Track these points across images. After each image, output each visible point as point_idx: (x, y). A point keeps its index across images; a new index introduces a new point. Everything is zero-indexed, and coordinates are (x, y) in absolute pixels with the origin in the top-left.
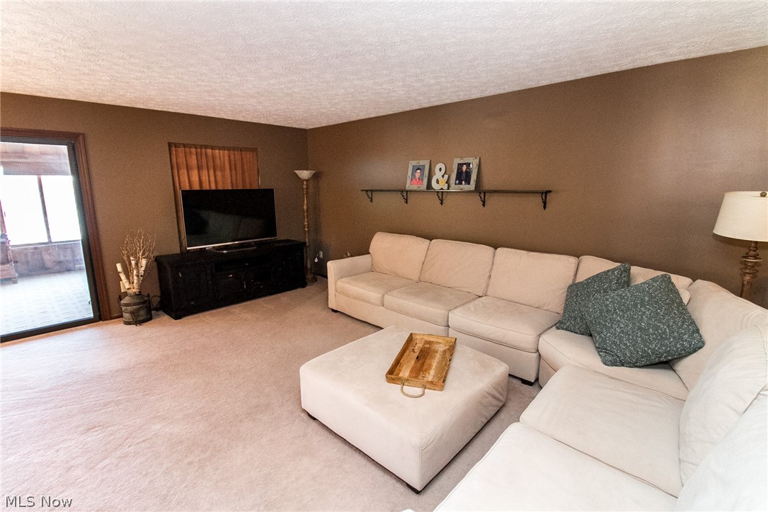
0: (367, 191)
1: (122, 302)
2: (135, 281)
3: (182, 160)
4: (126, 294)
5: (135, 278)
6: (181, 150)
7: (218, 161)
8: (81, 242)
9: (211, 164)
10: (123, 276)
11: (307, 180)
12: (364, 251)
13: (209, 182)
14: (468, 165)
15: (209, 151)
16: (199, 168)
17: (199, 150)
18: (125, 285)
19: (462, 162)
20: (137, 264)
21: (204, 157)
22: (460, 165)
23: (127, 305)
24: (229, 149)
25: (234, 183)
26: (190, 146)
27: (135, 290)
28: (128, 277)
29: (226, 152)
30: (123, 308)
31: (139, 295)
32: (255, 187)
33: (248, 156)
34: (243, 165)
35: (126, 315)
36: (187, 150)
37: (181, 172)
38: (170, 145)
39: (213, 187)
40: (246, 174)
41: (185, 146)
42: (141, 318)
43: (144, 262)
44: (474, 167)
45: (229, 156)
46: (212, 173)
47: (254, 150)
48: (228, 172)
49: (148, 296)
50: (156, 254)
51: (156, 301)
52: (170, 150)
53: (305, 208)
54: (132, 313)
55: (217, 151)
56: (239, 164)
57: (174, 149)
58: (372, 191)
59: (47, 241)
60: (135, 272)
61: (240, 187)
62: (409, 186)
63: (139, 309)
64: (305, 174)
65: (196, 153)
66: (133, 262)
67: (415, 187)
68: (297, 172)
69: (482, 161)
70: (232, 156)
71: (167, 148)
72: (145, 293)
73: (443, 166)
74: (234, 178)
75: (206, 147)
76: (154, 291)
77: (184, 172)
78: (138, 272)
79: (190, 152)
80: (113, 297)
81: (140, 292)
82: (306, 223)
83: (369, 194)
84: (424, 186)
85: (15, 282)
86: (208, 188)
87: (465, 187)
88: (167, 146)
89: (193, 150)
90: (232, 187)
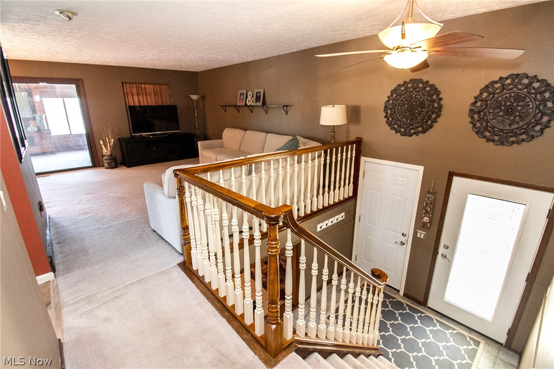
0: (223, 106)
1: (104, 158)
2: (109, 149)
3: (129, 91)
4: (105, 155)
5: (109, 147)
6: (128, 86)
7: (147, 90)
8: (85, 135)
9: (144, 92)
10: (103, 147)
11: (196, 101)
12: (220, 137)
13: (144, 102)
14: (260, 92)
15: (143, 86)
16: (138, 95)
17: (137, 85)
18: (105, 151)
19: (258, 91)
20: (109, 141)
21: (140, 88)
22: (257, 93)
23: (105, 160)
24: (153, 84)
25: (157, 102)
26: (133, 83)
27: (109, 153)
28: (106, 148)
29: (152, 86)
30: (104, 161)
31: (111, 155)
32: (168, 104)
33: (163, 87)
34: (161, 92)
35: (106, 164)
36: (132, 85)
37: (129, 97)
38: (122, 83)
39: (146, 104)
40: (164, 97)
41: (130, 83)
42: (113, 166)
43: (112, 140)
44: (262, 94)
45: (154, 88)
46: (145, 96)
47: (167, 85)
48: (153, 96)
49: (115, 156)
50: (119, 137)
51: (120, 160)
52: (123, 86)
53: (196, 115)
54: (108, 163)
55: (147, 86)
56: (159, 92)
57: (124, 85)
58: (226, 106)
59: (69, 133)
60: (109, 145)
61: (160, 104)
62: (239, 104)
63: (111, 162)
64: (194, 97)
65: (136, 87)
66: (107, 140)
67: (240, 104)
68: (191, 96)
69: (265, 91)
70: (155, 87)
71: (121, 85)
72: (114, 155)
73: (251, 93)
74: (157, 100)
75: (141, 84)
76: (119, 155)
77: (130, 97)
78: (110, 144)
79: (133, 86)
80: (100, 156)
81: (111, 154)
82: (197, 124)
83: (224, 107)
84: (244, 104)
85: (55, 154)
86: (143, 105)
87: (258, 104)
88: (121, 83)
89: (134, 85)
90: (156, 103)
